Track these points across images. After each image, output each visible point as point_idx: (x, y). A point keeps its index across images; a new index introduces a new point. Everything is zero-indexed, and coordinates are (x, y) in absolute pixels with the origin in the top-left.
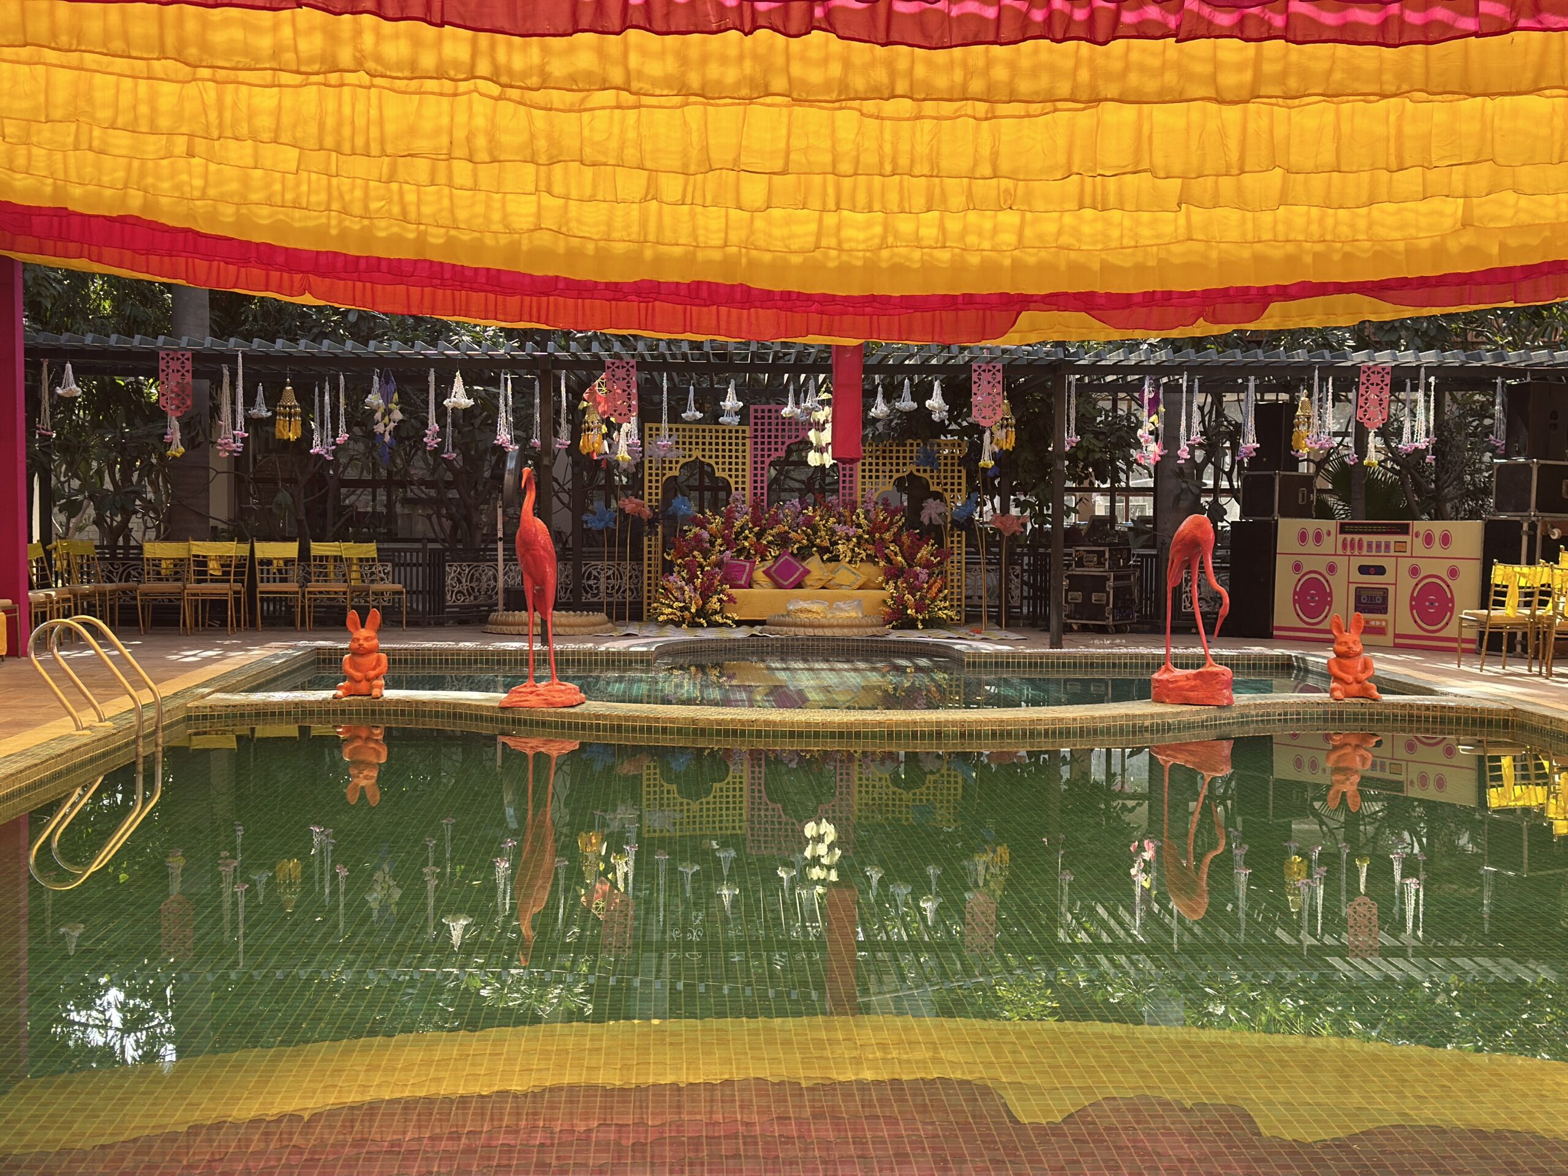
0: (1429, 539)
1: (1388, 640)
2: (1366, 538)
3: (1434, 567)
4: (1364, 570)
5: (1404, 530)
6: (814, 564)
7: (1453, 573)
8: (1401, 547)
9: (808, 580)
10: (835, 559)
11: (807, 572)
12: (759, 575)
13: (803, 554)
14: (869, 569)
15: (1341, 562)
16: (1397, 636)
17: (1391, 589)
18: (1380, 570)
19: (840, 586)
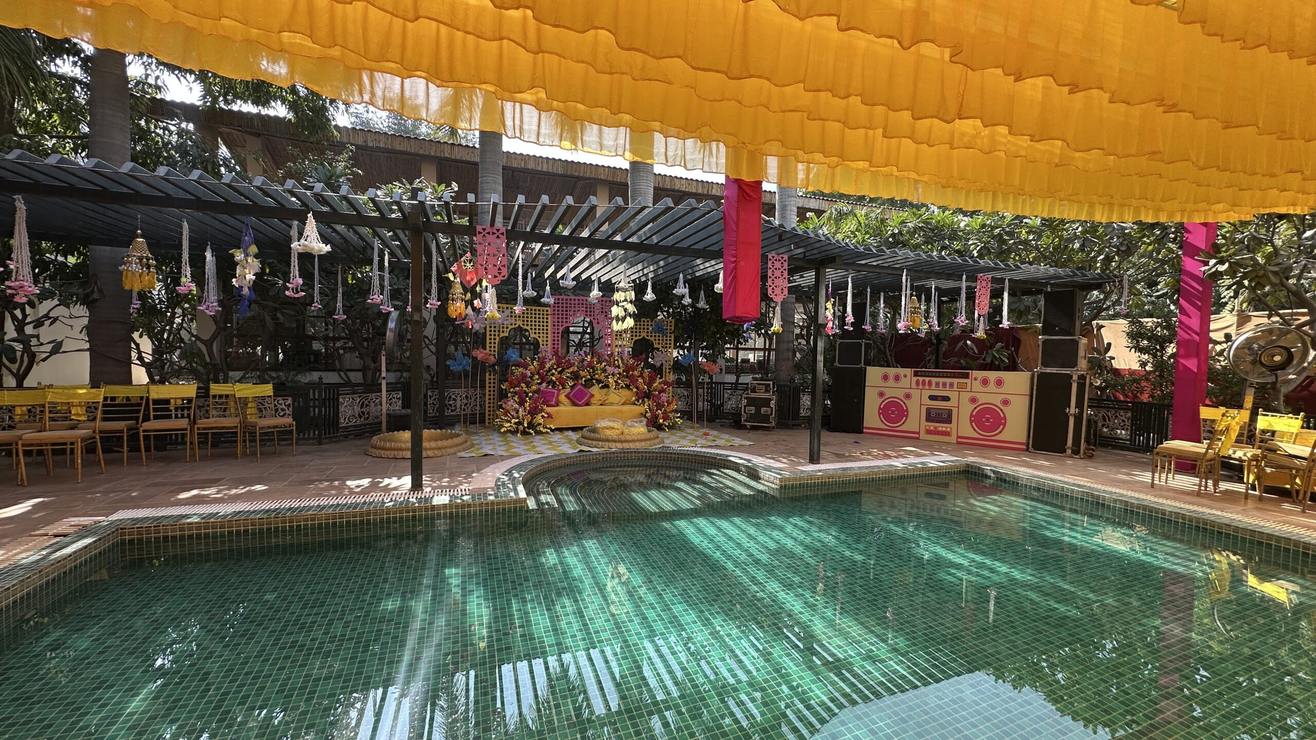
0: (985, 382)
1: (953, 439)
2: (934, 380)
3: (990, 397)
4: (932, 398)
5: (966, 376)
6: (595, 390)
7: (1006, 402)
8: (962, 387)
9: (593, 401)
10: (607, 386)
11: (592, 396)
12: (562, 398)
13: (589, 384)
14: (625, 393)
15: (915, 393)
16: (958, 437)
17: (955, 411)
18: (947, 399)
19: (612, 404)
